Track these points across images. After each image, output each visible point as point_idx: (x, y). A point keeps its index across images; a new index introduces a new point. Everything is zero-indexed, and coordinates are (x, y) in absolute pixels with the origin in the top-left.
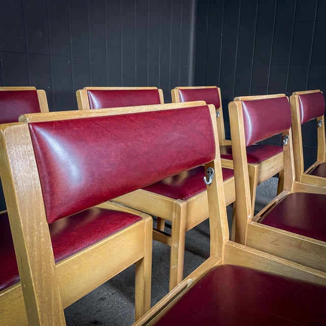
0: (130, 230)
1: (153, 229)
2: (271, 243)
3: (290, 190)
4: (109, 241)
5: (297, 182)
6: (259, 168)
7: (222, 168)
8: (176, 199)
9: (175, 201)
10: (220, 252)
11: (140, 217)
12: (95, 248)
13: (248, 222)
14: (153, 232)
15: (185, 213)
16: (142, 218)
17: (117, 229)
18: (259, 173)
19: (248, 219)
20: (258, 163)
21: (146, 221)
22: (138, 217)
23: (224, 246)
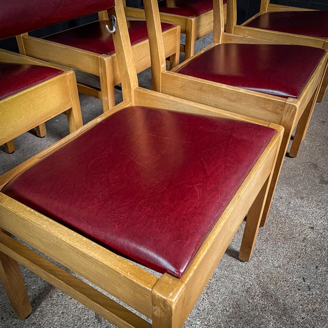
0: (51, 82)
1: (77, 82)
2: (180, 88)
3: (219, 42)
4: (29, 92)
5: (225, 34)
6: (198, 22)
7: (161, 23)
8: (102, 54)
9: (99, 56)
10: (130, 97)
11: (61, 71)
12: (15, 98)
13: (161, 71)
14: (78, 85)
15: (111, 67)
16: (63, 71)
17: (37, 81)
18: (198, 27)
19: (161, 69)
20: (196, 16)
21: (68, 74)
22: (59, 71)
23: (133, 92)
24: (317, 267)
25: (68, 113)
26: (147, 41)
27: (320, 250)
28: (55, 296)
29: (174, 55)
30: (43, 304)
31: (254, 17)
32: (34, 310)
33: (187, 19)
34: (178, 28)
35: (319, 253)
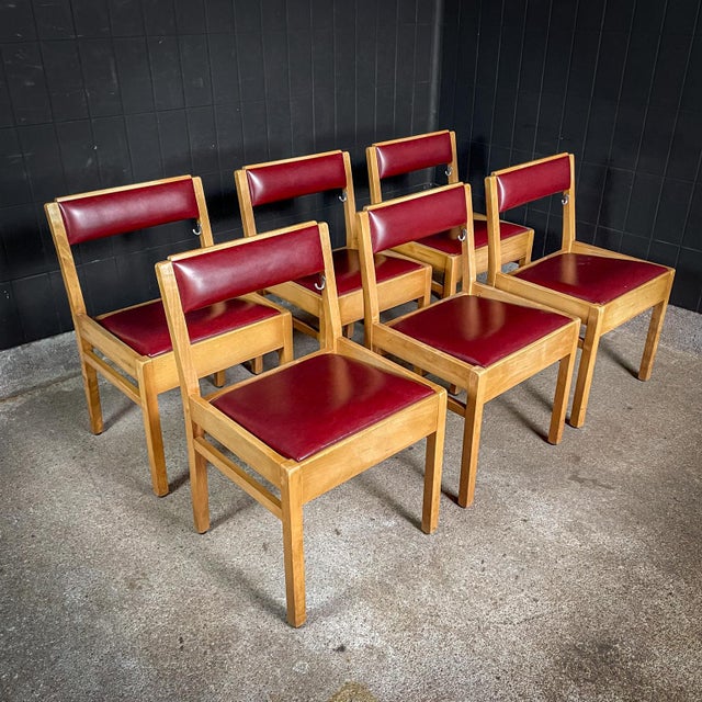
3: (468, 292)
5: (476, 284)
10: (332, 345)
11: (280, 311)
13: (372, 323)
19: (373, 320)
21: (284, 314)
22: (278, 311)
23: (335, 341)
24: (504, 555)
25: (280, 351)
26: (361, 291)
27: (520, 542)
28: (231, 523)
29: (423, 298)
30: (220, 527)
31: (546, 258)
32: (211, 530)
33: (446, 258)
34: (428, 269)
35: (516, 544)
